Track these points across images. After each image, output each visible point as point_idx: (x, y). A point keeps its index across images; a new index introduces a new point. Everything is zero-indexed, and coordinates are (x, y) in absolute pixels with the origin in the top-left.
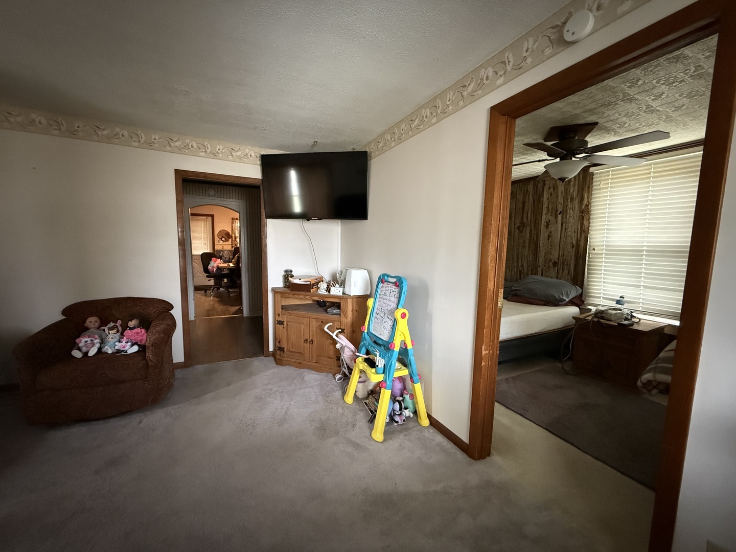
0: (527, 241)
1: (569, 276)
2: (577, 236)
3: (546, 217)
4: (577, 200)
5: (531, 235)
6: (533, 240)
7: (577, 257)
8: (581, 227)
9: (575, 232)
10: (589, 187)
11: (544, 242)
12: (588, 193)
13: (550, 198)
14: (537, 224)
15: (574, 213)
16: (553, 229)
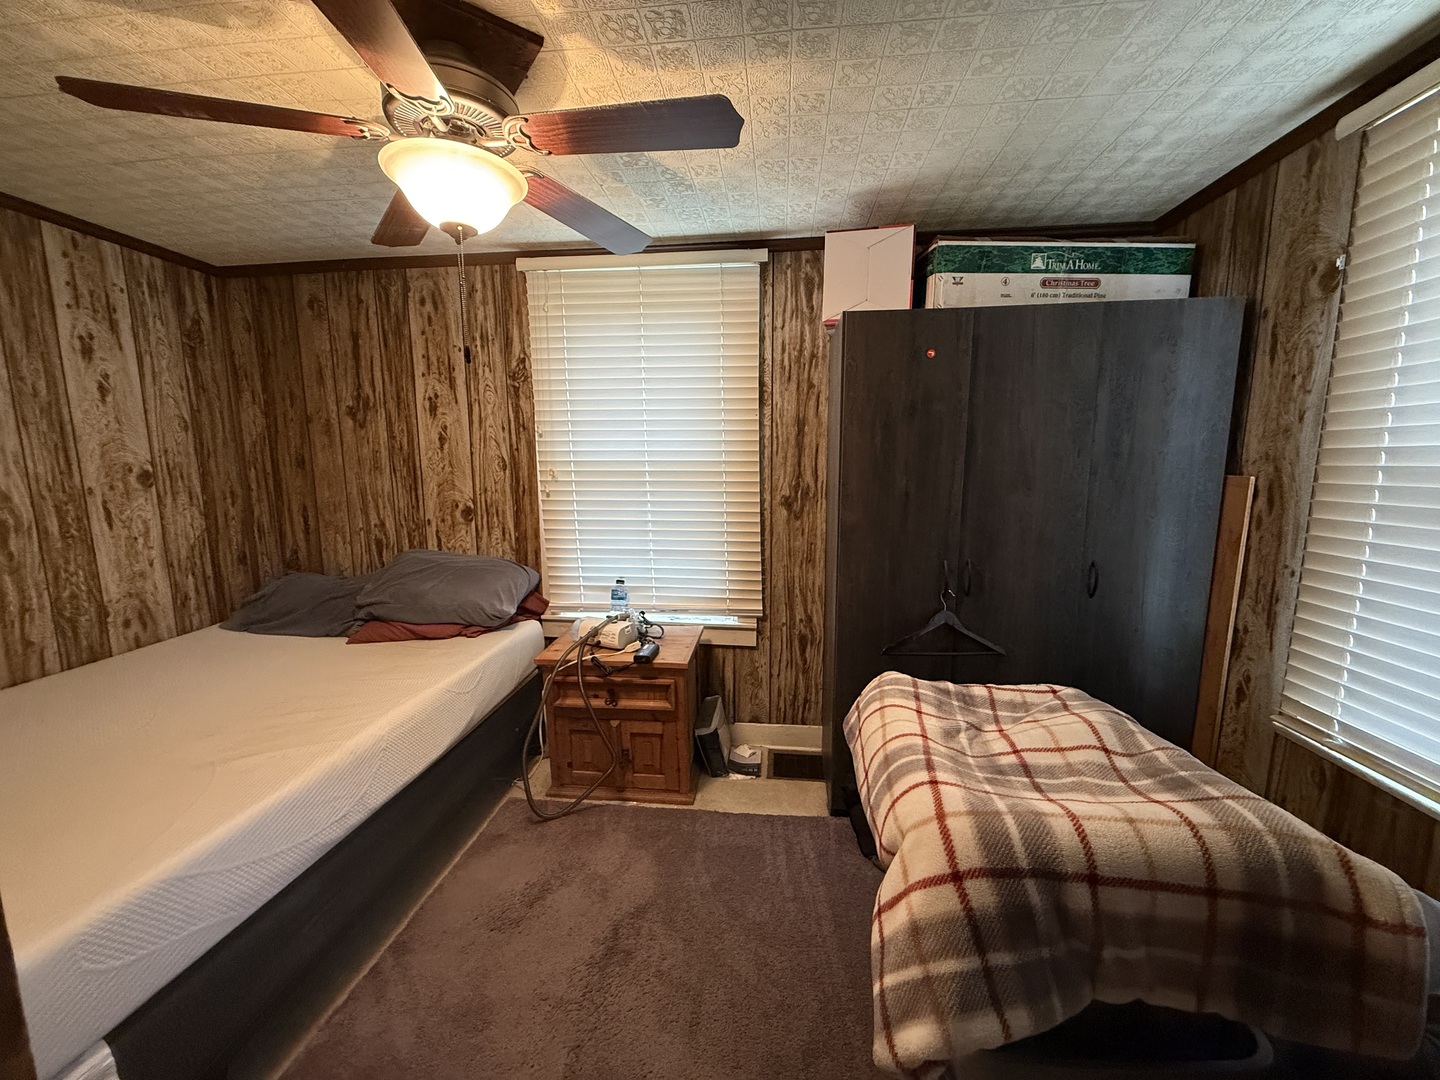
0: (384, 453)
1: (506, 543)
2: (510, 438)
3: (427, 384)
4: (497, 345)
5: (392, 437)
6: (401, 449)
7: (517, 492)
8: (517, 417)
9: (503, 428)
10: (519, 312)
11: (430, 453)
12: (520, 328)
13: (427, 328)
14: (403, 402)
15: (494, 378)
16: (449, 420)
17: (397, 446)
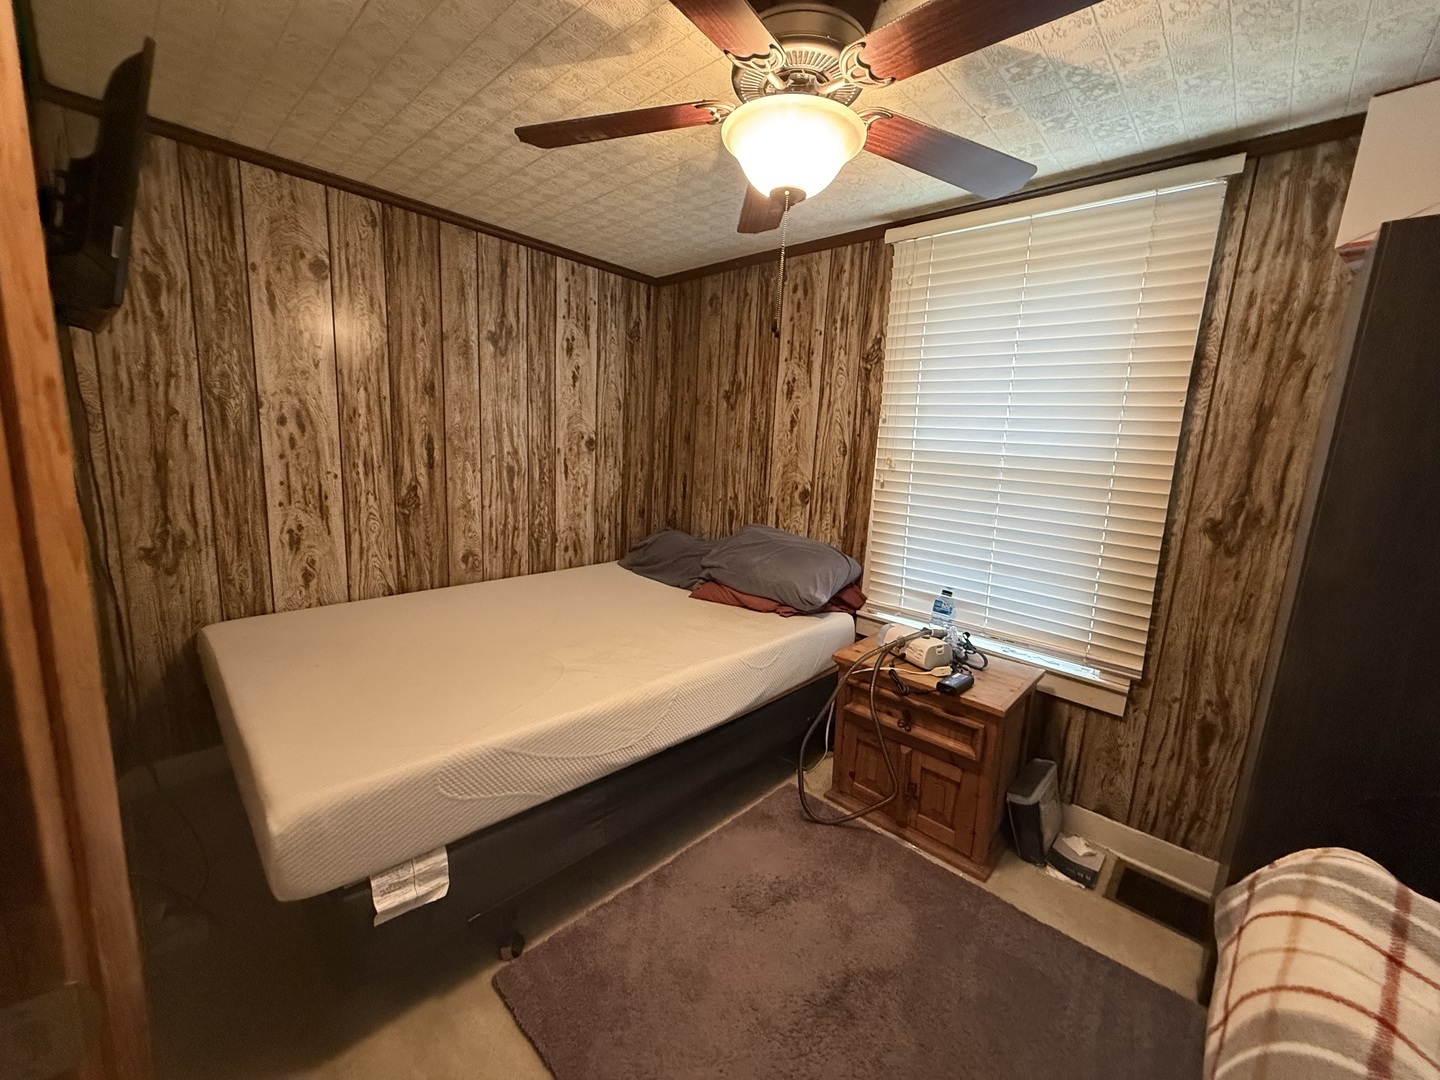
0: (746, 433)
1: (835, 530)
2: (855, 424)
3: (788, 369)
4: (856, 326)
5: (754, 418)
6: (759, 430)
7: (853, 479)
8: (864, 401)
9: (849, 413)
10: (882, 289)
11: (781, 435)
12: (881, 306)
13: (796, 316)
14: (766, 387)
15: (848, 360)
16: (801, 403)
17: (757, 427)
